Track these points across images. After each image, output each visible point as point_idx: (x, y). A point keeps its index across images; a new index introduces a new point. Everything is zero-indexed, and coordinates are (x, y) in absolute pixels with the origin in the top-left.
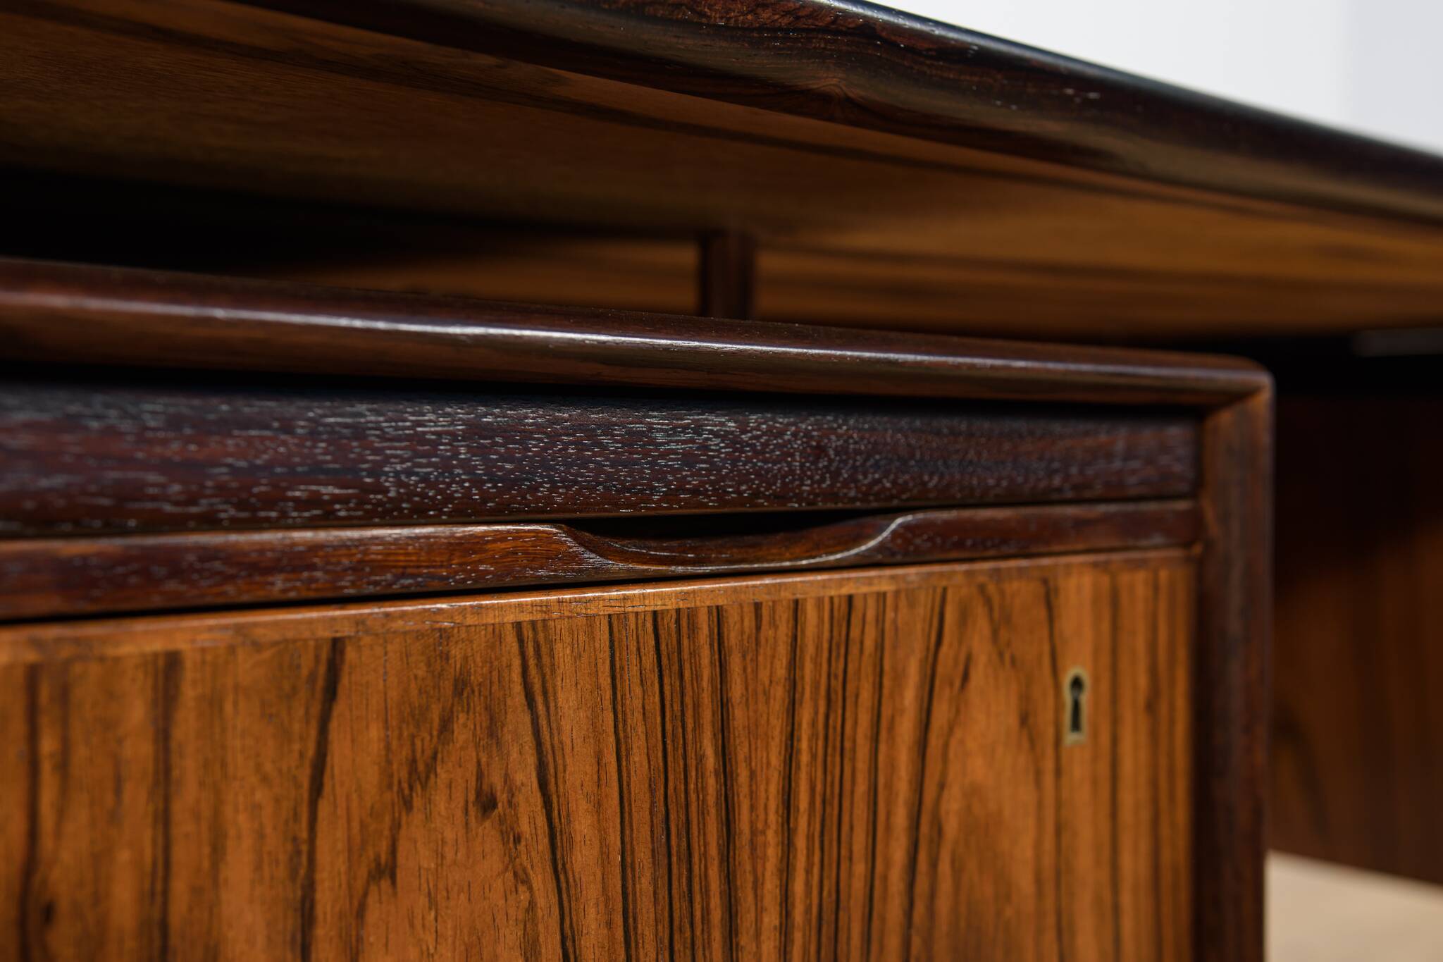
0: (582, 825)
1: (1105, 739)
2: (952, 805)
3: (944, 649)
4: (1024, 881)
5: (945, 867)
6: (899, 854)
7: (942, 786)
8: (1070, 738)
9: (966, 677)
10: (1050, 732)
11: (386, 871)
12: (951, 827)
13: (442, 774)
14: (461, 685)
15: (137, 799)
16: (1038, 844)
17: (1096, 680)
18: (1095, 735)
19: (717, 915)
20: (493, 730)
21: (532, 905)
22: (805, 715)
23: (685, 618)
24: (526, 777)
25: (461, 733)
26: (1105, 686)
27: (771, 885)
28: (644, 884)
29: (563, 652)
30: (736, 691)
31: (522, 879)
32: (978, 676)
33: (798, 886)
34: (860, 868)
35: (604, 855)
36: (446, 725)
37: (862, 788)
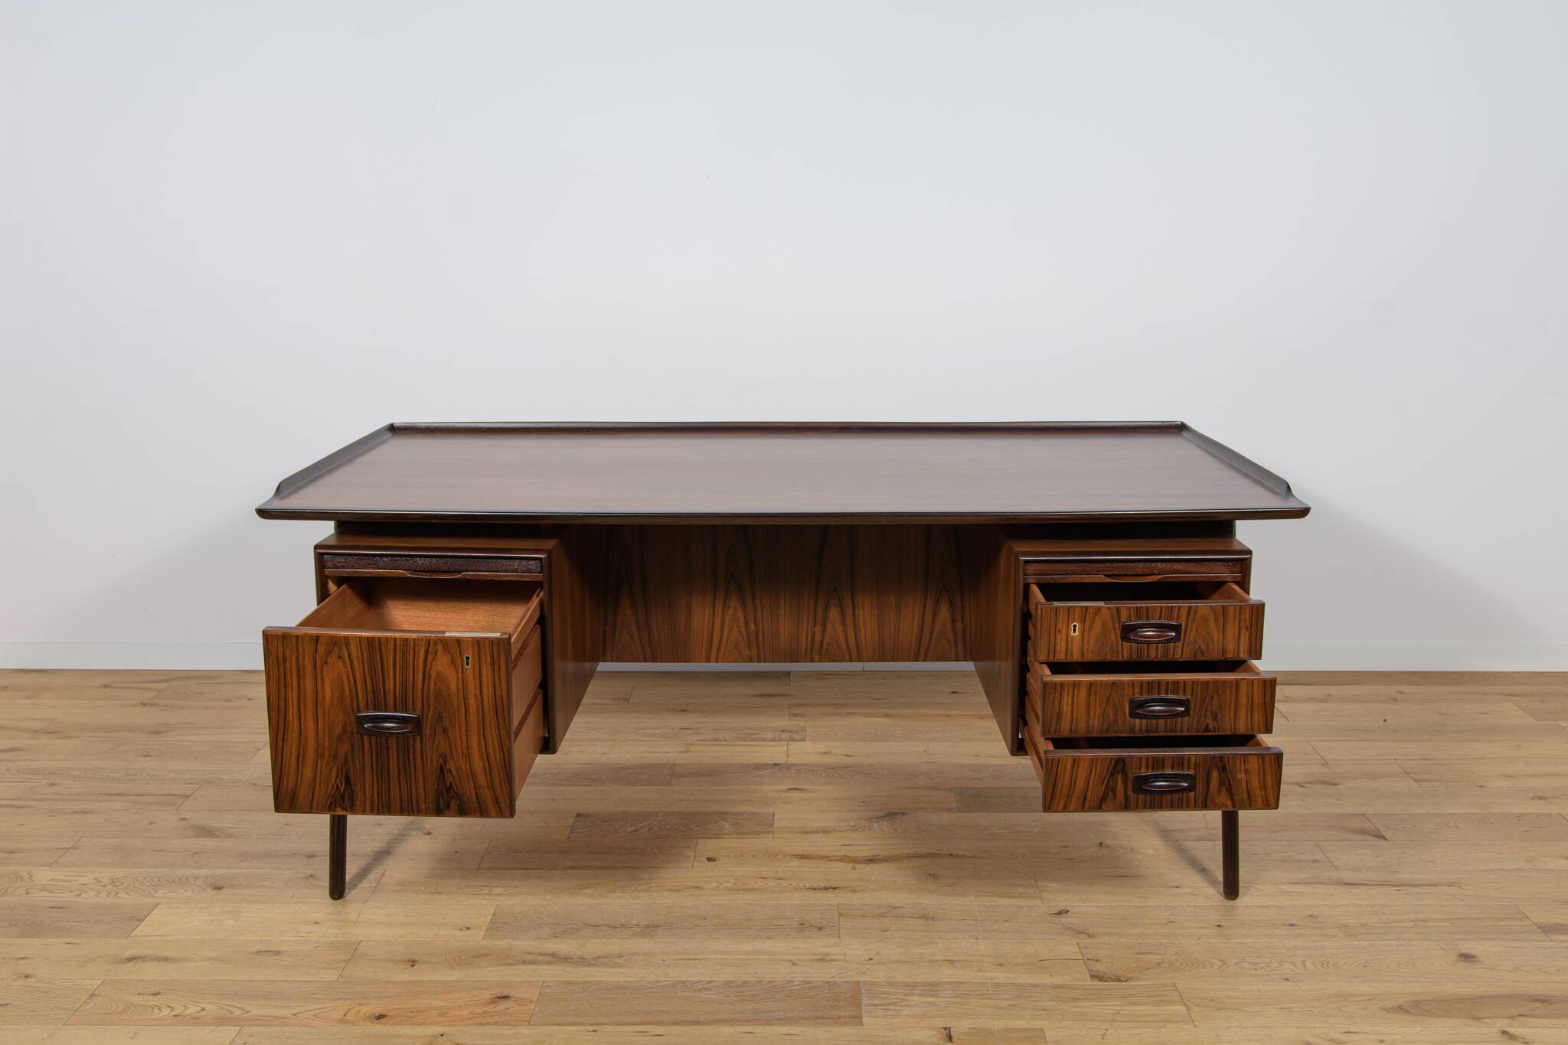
0: (356, 663)
1: (477, 668)
2: (433, 673)
3: (431, 648)
4: (453, 688)
5: (432, 681)
6: (420, 677)
7: (430, 670)
8: (466, 667)
9: (436, 653)
10: (460, 666)
11: (326, 663)
12: (433, 676)
13: (333, 653)
14: (335, 643)
15: (294, 650)
16: (457, 683)
17: (473, 658)
18: (474, 666)
19: (381, 679)
20: (341, 649)
21: (348, 672)
22: (398, 654)
23: (373, 638)
24: (346, 655)
25: (336, 649)
26: (477, 658)
27: (392, 677)
28: (367, 672)
29: (351, 641)
30: (383, 648)
31: (346, 667)
32: (439, 653)
33: (397, 678)
34: (411, 678)
35: (360, 667)
36: (334, 647)
37: (411, 666)
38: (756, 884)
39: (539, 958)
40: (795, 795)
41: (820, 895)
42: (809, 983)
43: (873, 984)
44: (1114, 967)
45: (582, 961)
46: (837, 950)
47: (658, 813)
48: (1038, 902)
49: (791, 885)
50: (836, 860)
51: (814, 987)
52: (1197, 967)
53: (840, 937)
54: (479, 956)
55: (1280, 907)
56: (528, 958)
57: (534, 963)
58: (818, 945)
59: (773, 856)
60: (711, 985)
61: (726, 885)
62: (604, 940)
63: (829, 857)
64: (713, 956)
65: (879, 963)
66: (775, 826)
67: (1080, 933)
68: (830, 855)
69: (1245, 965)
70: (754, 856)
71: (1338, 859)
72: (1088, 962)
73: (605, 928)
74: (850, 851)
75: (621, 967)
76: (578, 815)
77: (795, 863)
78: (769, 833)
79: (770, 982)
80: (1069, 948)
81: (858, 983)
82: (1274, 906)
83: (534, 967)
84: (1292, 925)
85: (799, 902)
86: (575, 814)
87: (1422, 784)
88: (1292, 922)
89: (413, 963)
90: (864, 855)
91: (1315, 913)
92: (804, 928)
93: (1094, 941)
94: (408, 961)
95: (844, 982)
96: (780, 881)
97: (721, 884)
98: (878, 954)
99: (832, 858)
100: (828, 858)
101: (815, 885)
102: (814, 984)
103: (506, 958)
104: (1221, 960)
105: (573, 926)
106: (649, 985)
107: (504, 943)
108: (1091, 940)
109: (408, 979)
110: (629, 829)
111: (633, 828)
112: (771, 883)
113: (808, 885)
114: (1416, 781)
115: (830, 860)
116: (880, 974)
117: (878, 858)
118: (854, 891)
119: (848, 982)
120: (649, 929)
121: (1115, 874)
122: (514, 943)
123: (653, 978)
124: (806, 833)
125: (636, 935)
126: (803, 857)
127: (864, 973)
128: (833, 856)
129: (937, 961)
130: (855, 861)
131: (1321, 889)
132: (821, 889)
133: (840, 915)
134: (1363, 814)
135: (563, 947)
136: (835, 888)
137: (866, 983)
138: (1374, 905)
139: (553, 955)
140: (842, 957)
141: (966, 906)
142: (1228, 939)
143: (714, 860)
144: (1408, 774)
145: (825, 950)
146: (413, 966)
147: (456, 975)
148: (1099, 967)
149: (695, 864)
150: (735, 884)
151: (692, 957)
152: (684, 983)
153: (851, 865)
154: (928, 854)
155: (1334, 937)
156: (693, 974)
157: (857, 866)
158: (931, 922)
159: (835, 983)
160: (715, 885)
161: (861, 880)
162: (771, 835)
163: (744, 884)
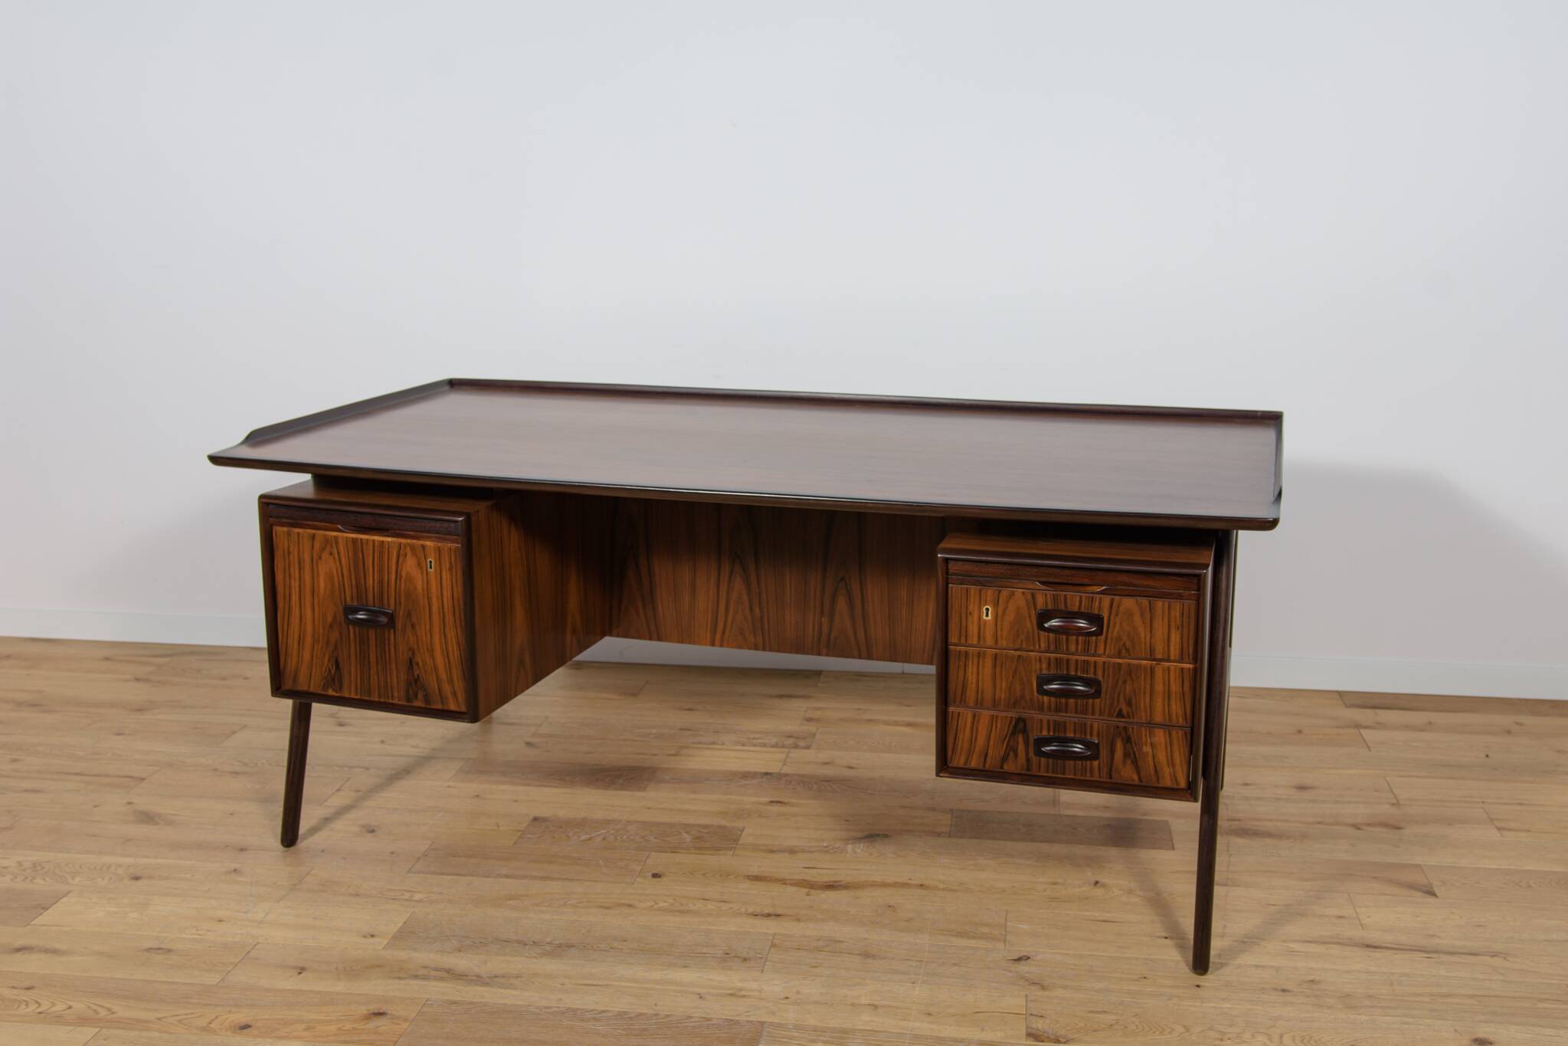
38: (695, 905)
39: (433, 973)
40: (776, 808)
41: (757, 922)
42: (709, 1020)
43: (779, 1026)
44: (1058, 1025)
45: (479, 980)
46: (754, 985)
47: (620, 821)
48: (1000, 946)
49: (731, 908)
50: (791, 884)
51: (713, 1024)
52: (1154, 1033)
53: (762, 971)
54: (373, 966)
55: (1277, 969)
56: (422, 972)
57: (425, 978)
58: (735, 978)
59: (725, 875)
60: (603, 1014)
61: (662, 904)
62: (508, 958)
63: (786, 880)
64: (617, 983)
65: (795, 1003)
66: (740, 842)
67: (1034, 983)
68: (787, 878)
69: (1211, 1034)
70: (704, 875)
71: (1369, 917)
72: (1031, 1018)
73: (515, 945)
74: (812, 876)
75: (516, 989)
76: (536, 819)
77: (747, 884)
78: (731, 849)
79: (667, 1016)
80: (1014, 1000)
81: (762, 1023)
82: (1271, 967)
83: (426, 983)
84: (1284, 991)
85: (733, 929)
86: (531, 818)
87: (1504, 833)
88: (1285, 987)
89: (301, 970)
90: (826, 879)
91: (1318, 978)
92: (729, 958)
93: (1047, 993)
94: (296, 968)
95: (748, 1021)
96: (722, 904)
97: (656, 904)
98: (798, 992)
99: (787, 882)
100: (783, 881)
101: (758, 910)
102: (714, 1022)
103: (399, 972)
104: (1185, 1027)
105: (482, 940)
106: (537, 1011)
107: (403, 955)
108: (1041, 993)
109: (289, 987)
110: (582, 838)
111: (588, 837)
112: (710, 906)
113: (751, 910)
114: (1499, 829)
115: (785, 884)
116: (790, 1016)
117: (839, 883)
118: (799, 920)
119: (751, 1022)
120: (559, 949)
121: (1100, 919)
122: (416, 955)
123: (544, 1003)
124: (772, 851)
125: (544, 955)
126: (757, 878)
127: (773, 1013)
128: (789, 880)
129: (860, 1005)
130: (812, 886)
131: (1335, 950)
132: (762, 915)
133: (773, 945)
134: (1418, 866)
135: (463, 962)
136: (778, 915)
137: (771, 1024)
138: (1392, 973)
139: (448, 971)
140: (757, 994)
141: (916, 944)
142: (1202, 1003)
143: (660, 877)
144: (1492, 820)
145: (740, 985)
146: (300, 973)
147: (341, 987)
148: (1040, 1025)
149: (638, 879)
150: (672, 904)
151: (595, 983)
152: (574, 1011)
153: (806, 890)
154: (896, 883)
155: (1329, 1007)
156: (589, 1001)
157: (813, 892)
158: (870, 961)
159: (737, 1023)
160: (650, 904)
161: (811, 907)
162: (732, 852)
163: (682, 905)
